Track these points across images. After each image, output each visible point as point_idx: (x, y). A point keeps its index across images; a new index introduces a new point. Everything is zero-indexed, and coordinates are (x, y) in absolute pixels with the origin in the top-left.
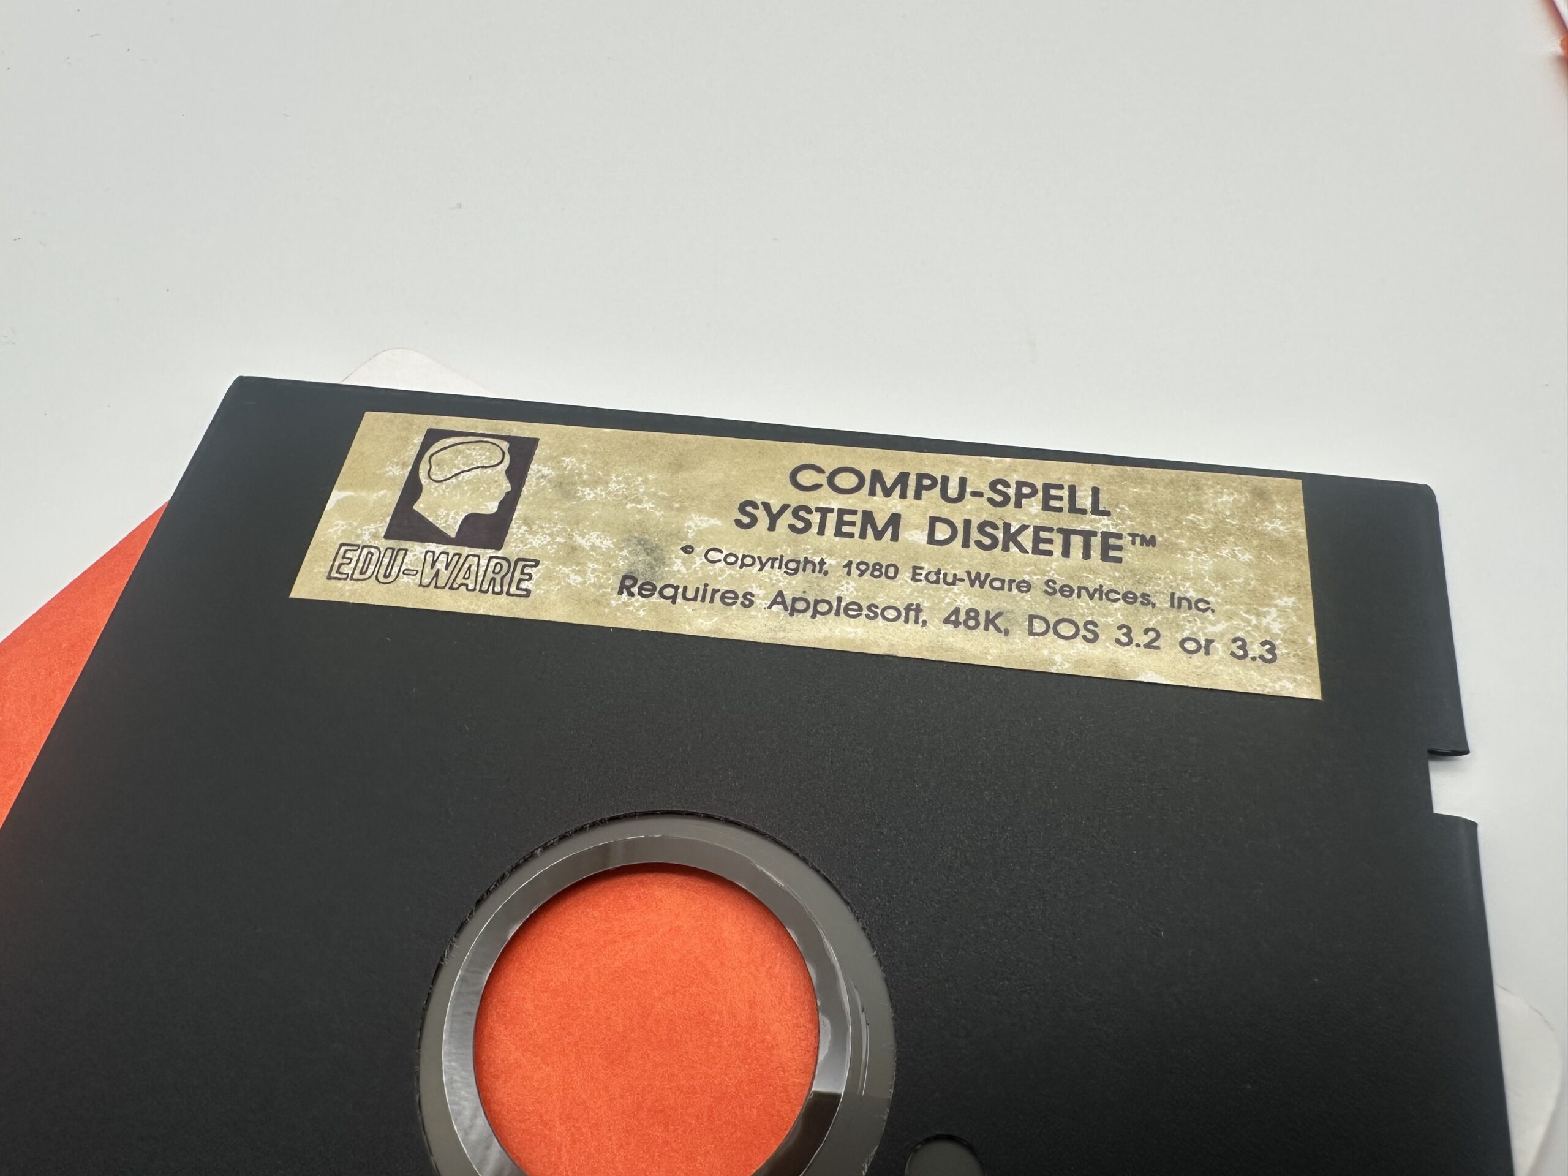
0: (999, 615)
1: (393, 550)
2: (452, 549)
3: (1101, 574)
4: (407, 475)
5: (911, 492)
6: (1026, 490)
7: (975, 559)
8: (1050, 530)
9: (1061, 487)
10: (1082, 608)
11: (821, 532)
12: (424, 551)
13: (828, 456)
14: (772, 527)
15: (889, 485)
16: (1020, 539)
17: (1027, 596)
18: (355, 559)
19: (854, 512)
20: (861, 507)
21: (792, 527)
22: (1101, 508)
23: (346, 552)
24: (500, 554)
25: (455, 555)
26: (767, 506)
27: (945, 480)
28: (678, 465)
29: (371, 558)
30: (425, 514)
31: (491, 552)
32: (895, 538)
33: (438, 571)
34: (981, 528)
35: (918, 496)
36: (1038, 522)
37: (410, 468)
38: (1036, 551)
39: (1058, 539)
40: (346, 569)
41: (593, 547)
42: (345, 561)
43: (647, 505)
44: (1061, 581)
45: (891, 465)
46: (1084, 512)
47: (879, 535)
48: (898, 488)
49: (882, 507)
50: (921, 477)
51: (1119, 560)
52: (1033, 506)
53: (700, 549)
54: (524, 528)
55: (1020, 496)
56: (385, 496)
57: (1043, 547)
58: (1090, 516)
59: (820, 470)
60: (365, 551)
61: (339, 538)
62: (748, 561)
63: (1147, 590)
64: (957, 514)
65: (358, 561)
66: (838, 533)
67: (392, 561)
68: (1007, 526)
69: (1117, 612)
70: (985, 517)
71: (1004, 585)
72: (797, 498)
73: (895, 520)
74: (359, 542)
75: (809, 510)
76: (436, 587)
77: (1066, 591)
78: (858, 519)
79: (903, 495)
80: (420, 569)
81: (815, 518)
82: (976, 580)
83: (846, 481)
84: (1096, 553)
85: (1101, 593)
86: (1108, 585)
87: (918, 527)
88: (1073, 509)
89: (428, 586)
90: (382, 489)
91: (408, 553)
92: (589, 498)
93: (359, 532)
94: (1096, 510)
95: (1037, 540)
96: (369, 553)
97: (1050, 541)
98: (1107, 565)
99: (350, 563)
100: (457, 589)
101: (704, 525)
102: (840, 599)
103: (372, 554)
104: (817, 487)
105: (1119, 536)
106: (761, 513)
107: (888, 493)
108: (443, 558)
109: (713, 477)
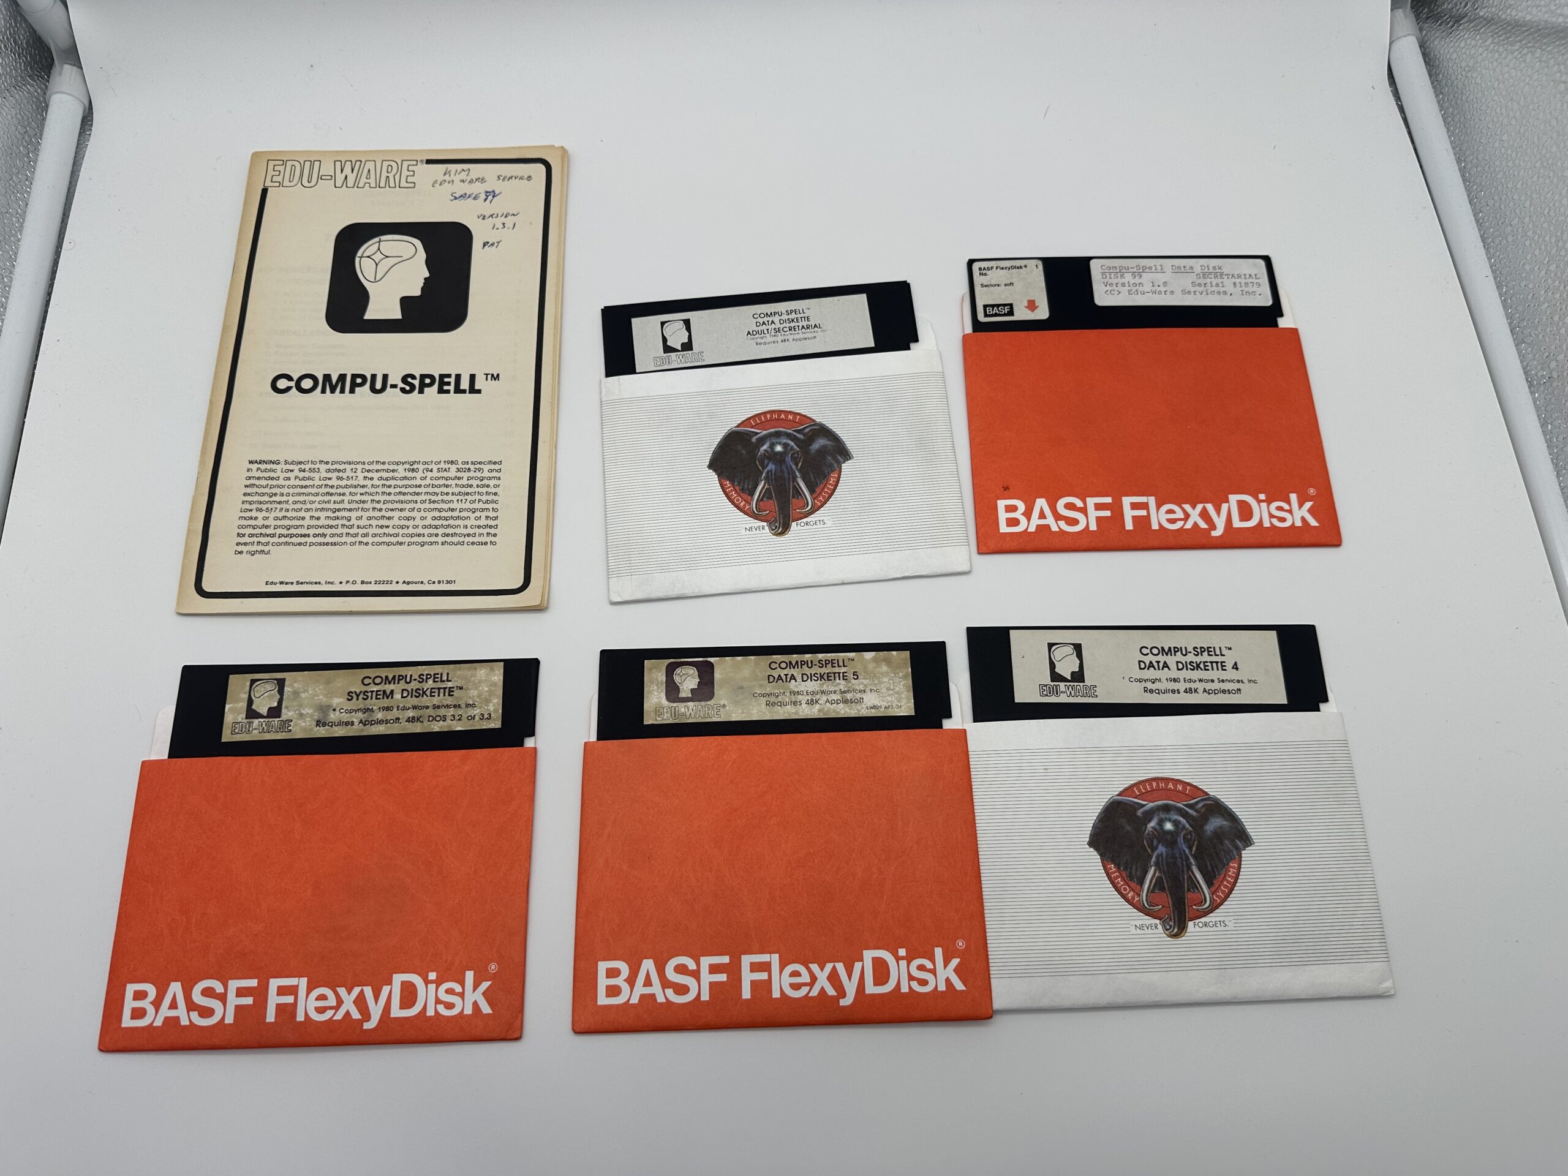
0: (421, 717)
3: (449, 701)
5: (396, 682)
7: (415, 701)
8: (434, 688)
10: (442, 712)
11: (372, 699)
14: (357, 699)
17: (428, 710)
19: (380, 691)
20: (382, 689)
21: (363, 698)
24: (280, 719)
26: (355, 692)
28: (328, 682)
29: (243, 726)
31: (278, 719)
32: (392, 698)
36: (431, 687)
39: (437, 691)
40: (236, 731)
41: (307, 713)
42: (235, 728)
43: (321, 697)
44: (437, 704)
45: (390, 673)
47: (388, 698)
49: (389, 688)
52: (430, 681)
53: (338, 709)
54: (286, 710)
61: (232, 721)
62: (352, 711)
63: (460, 703)
64: (409, 687)
65: (239, 727)
66: (377, 699)
67: (249, 726)
69: (452, 711)
70: (417, 687)
71: (421, 708)
72: (365, 688)
73: (392, 692)
75: (368, 692)
77: (439, 707)
78: (381, 693)
80: (258, 728)
81: (370, 694)
82: (415, 707)
84: (447, 694)
85: (448, 706)
86: (449, 703)
87: (398, 693)
89: (262, 733)
92: (304, 697)
97: (435, 692)
98: (450, 697)
99: (237, 728)
100: (270, 732)
101: (338, 702)
102: (378, 719)
105: (453, 688)
106: (354, 695)
109: (340, 685)
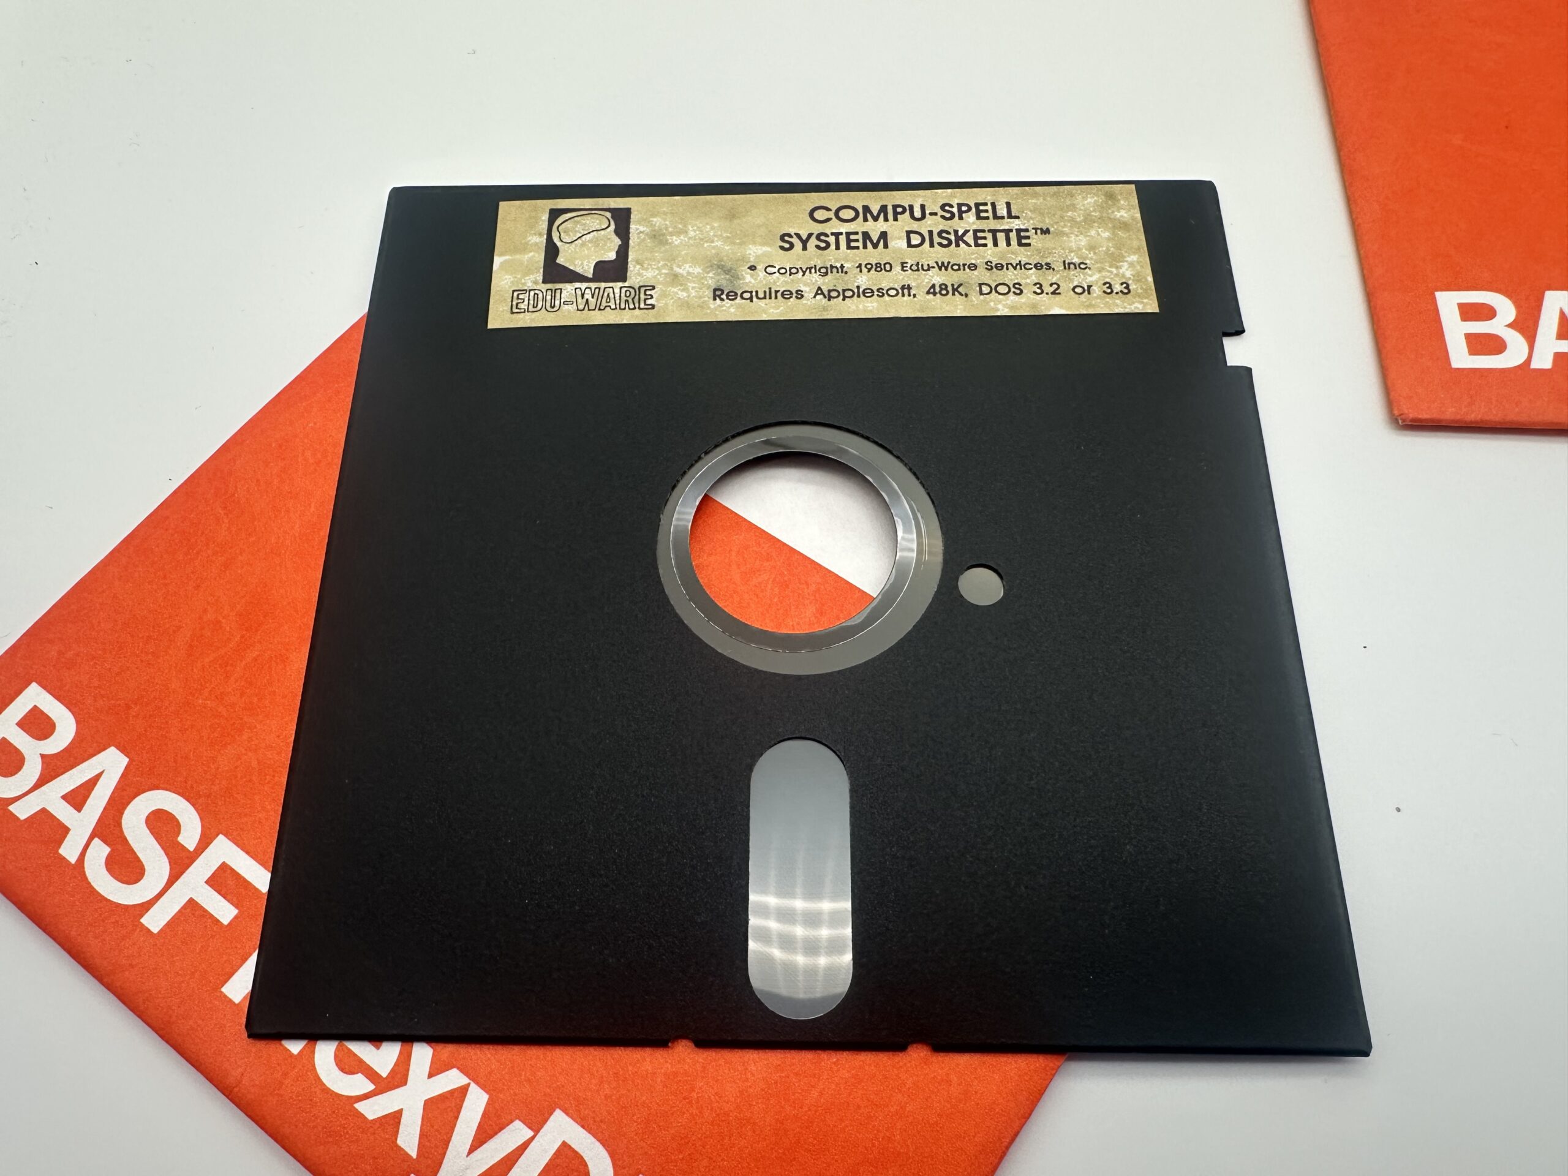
0: (961, 286)
1: (551, 290)
2: (593, 285)
3: (1021, 255)
4: (545, 241)
5: (890, 216)
6: (964, 208)
7: (941, 254)
8: (983, 231)
9: (986, 204)
10: (1011, 276)
11: (838, 248)
12: (574, 288)
13: (833, 200)
14: (805, 248)
15: (875, 214)
16: (965, 238)
17: (976, 272)
18: (526, 299)
19: (856, 233)
20: (860, 230)
21: (818, 247)
22: (1013, 215)
23: (518, 295)
24: (626, 284)
25: (595, 288)
26: (798, 235)
27: (911, 207)
28: (730, 217)
29: (538, 297)
30: (567, 265)
31: (620, 284)
32: (886, 246)
33: (587, 300)
34: (940, 234)
35: (896, 219)
36: (975, 227)
37: (545, 237)
38: (977, 245)
39: (989, 236)
40: (523, 306)
41: (689, 273)
42: (520, 301)
43: (719, 243)
44: (995, 261)
45: (875, 201)
46: (1003, 218)
47: (875, 246)
48: (882, 215)
49: (875, 228)
50: (895, 207)
51: (1029, 245)
52: (971, 218)
53: (761, 267)
54: (638, 267)
55: (961, 212)
56: (534, 256)
57: (981, 242)
58: (1006, 220)
59: (828, 209)
60: (532, 293)
61: (510, 287)
62: (794, 271)
63: (1048, 260)
64: (924, 227)
65: (529, 300)
66: (849, 247)
67: (553, 297)
68: (956, 232)
69: (1033, 276)
70: (941, 227)
71: (960, 267)
72: (817, 228)
73: (884, 235)
74: (526, 288)
75: (826, 235)
76: (589, 310)
77: (999, 267)
78: (860, 237)
79: (886, 219)
80: (574, 300)
81: (832, 239)
82: (942, 266)
83: (847, 214)
84: (1014, 242)
85: (1021, 266)
86: (1024, 260)
87: (900, 238)
88: (996, 217)
89: (583, 310)
90: (531, 252)
91: (563, 290)
92: (678, 242)
93: (523, 281)
94: (1010, 216)
95: (976, 238)
96: (535, 294)
97: (985, 238)
98: (1022, 248)
99: (524, 301)
100: (604, 309)
101: (760, 252)
102: (859, 288)
103: (538, 295)
104: (828, 220)
105: (1027, 230)
106: (795, 240)
107: (876, 219)
108: (588, 291)
109: (759, 221)
